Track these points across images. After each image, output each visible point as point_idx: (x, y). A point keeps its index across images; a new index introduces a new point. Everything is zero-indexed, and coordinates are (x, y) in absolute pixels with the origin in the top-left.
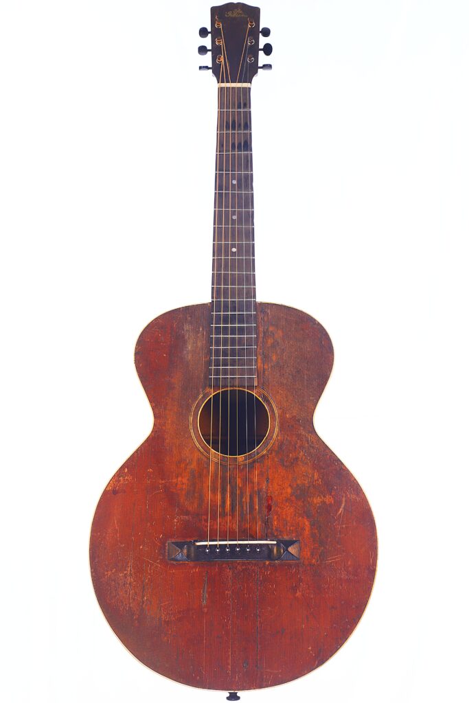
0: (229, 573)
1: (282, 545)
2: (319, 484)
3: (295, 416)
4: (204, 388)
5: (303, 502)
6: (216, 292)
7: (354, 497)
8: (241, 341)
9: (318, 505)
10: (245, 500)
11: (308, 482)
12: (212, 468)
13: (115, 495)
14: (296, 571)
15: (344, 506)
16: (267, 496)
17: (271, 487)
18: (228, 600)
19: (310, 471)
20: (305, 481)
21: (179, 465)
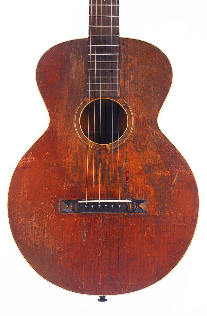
0: (100, 221)
1: (135, 203)
2: (160, 163)
3: (145, 118)
4: (84, 98)
5: (150, 175)
6: (92, 30)
8: (109, 66)
9: (160, 177)
10: (111, 173)
11: (153, 162)
12: (89, 152)
13: (24, 169)
14: (144, 220)
15: (177, 178)
16: (126, 171)
17: (128, 165)
18: (99, 238)
19: (155, 154)
20: (151, 161)
21: (67, 150)
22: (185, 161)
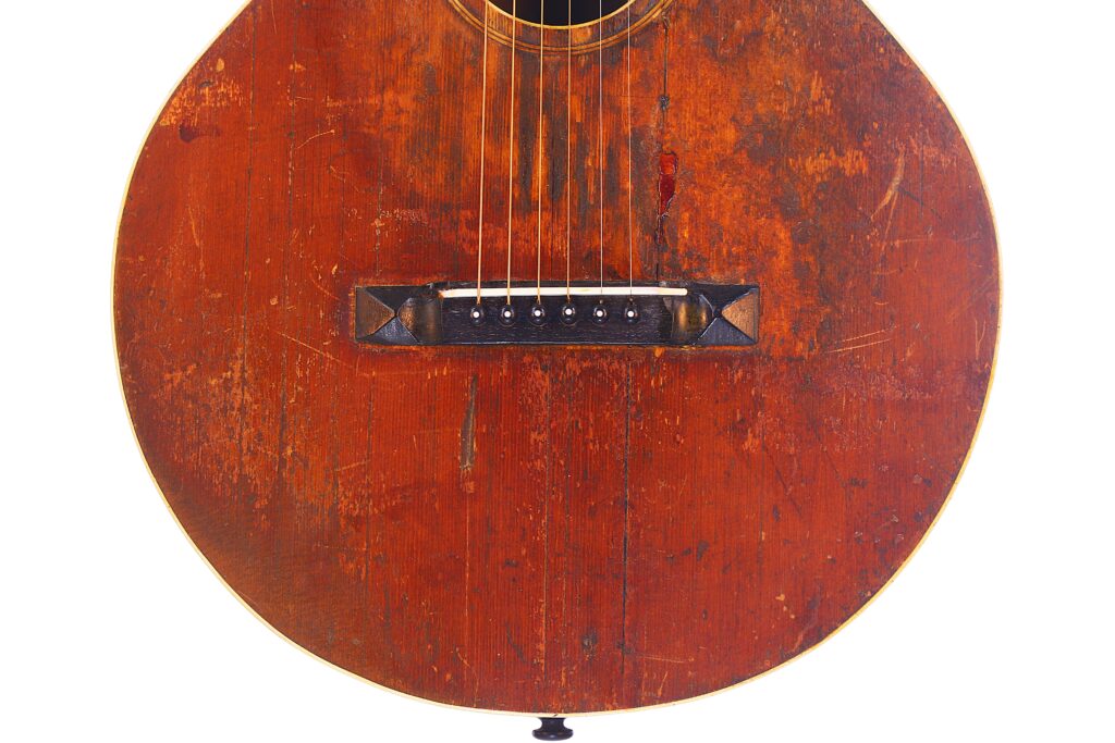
0: (542, 380)
1: (703, 298)
2: (823, 115)
5: (773, 170)
7: (931, 152)
9: (818, 179)
10: (594, 163)
11: (791, 109)
12: (492, 62)
13: (188, 141)
14: (744, 377)
15: (902, 182)
16: (661, 151)
17: (674, 123)
18: (537, 457)
19: (798, 75)
20: (781, 104)
21: (386, 52)
22: (939, 106)
